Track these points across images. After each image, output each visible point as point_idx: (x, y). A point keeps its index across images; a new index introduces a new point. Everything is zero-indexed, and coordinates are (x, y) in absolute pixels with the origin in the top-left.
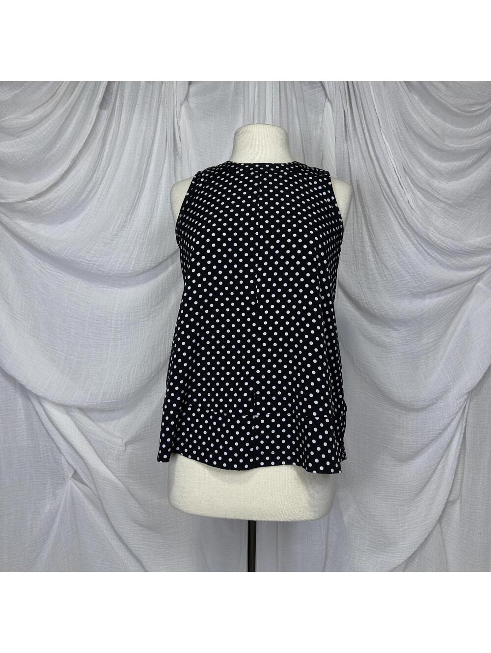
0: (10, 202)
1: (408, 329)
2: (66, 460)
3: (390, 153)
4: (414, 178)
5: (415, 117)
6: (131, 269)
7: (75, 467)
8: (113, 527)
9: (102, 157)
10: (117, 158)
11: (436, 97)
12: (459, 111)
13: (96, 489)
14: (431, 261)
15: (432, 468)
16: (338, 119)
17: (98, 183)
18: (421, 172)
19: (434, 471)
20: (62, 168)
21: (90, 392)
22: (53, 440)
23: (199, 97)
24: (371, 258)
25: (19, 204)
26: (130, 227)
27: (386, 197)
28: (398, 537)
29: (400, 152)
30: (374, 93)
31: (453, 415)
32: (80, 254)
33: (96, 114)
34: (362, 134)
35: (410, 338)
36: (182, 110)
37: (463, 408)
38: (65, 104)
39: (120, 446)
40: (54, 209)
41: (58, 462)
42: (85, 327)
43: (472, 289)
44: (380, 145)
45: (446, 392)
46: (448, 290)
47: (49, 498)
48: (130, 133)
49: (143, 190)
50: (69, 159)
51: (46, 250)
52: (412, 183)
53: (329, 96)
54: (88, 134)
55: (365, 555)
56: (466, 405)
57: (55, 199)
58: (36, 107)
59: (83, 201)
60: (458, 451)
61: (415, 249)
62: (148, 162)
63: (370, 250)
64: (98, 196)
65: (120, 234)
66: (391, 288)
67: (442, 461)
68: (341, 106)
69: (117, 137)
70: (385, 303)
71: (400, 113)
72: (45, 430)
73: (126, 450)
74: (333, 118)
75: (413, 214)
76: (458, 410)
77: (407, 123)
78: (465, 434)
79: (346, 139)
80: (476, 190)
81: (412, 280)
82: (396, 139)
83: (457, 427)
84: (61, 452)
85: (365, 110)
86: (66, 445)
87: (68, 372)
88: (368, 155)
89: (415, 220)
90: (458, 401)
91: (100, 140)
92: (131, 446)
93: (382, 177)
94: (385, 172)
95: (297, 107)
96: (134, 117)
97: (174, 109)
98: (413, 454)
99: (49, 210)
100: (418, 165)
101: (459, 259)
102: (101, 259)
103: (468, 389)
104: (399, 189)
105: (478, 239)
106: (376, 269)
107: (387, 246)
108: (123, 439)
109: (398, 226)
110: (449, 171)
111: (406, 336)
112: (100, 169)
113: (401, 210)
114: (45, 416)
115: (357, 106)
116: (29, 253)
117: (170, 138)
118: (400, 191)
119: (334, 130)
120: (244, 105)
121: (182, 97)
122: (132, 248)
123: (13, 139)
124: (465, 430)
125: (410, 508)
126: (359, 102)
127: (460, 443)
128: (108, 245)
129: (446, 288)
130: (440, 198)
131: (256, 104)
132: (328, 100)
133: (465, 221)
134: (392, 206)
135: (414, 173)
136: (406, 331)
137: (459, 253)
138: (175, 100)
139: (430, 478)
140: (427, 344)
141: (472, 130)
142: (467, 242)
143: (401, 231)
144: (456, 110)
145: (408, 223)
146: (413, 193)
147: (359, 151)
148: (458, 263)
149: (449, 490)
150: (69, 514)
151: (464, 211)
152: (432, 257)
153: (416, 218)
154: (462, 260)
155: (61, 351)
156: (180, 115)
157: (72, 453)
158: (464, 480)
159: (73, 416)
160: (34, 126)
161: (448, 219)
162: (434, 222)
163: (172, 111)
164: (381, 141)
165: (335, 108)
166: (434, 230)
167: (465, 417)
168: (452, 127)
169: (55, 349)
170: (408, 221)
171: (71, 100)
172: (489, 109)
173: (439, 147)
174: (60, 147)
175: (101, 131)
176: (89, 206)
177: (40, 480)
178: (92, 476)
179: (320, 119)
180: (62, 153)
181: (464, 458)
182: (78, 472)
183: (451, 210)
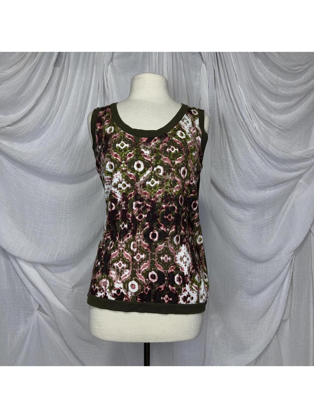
1: (256, 209)
2: (34, 298)
3: (244, 96)
4: (258, 112)
5: (259, 73)
6: (76, 172)
7: (39, 303)
8: (65, 342)
9: (56, 99)
10: (66, 99)
11: (273, 60)
12: (287, 70)
13: (54, 317)
14: (270, 166)
15: (273, 299)
16: (210, 74)
17: (54, 115)
18: (263, 109)
19: (273, 301)
20: (30, 105)
21: (49, 254)
22: (24, 284)
23: (120, 60)
24: (232, 164)
25: (2, 129)
26: (75, 144)
27: (241, 124)
28: (250, 344)
29: (250, 96)
30: (233, 58)
31: (285, 265)
32: (42, 162)
33: (52, 70)
34: (226, 84)
35: (256, 216)
36: (109, 68)
37: (291, 260)
38: (31, 63)
39: (70, 288)
40: (24, 132)
41: (28, 300)
42: (46, 210)
43: (296, 184)
44: (237, 91)
45: (280, 250)
46: (281, 185)
47: (23, 323)
48: (74, 83)
49: (84, 120)
50: (34, 99)
51: (19, 160)
52: (257, 116)
53: (204, 59)
54: (46, 83)
55: (230, 356)
56: (293, 259)
57: (25, 126)
58: (11, 65)
59: (44, 127)
60: (288, 288)
61: (259, 158)
62: (86, 101)
63: (231, 160)
64: (53, 123)
65: (68, 149)
66: (244, 183)
67: (278, 295)
68: (212, 66)
69: (66, 86)
70: (241, 193)
71: (250, 71)
72: (19, 278)
73: (73, 291)
74: (207, 74)
75: (258, 136)
76: (288, 262)
77: (254, 78)
78: (292, 277)
79: (215, 87)
80: (298, 120)
81: (258, 178)
82: (247, 87)
83: (287, 273)
84: (30, 293)
85: (228, 68)
86: (34, 288)
87: (34, 240)
88: (229, 97)
89: (260, 140)
90: (288, 256)
91: (54, 87)
92: (77, 288)
93: (239, 112)
94: (241, 109)
95: (184, 66)
96: (77, 72)
97: (103, 68)
98: (259, 290)
99: (21, 133)
100: (261, 105)
101: (288, 164)
102: (56, 165)
103: (294, 248)
104: (249, 120)
105: (300, 152)
106: (235, 171)
107: (242, 157)
108: (71, 284)
109: (249, 144)
110: (281, 108)
111: (254, 215)
112: (55, 106)
113: (251, 134)
114: (20, 269)
115: (222, 66)
116: (8, 161)
117: (101, 86)
118: (250, 121)
119: (207, 82)
120: (149, 65)
121: (109, 59)
122: (76, 158)
124: (292, 274)
125: (258, 325)
126: (224, 63)
127: (290, 283)
128: (60, 156)
129: (280, 184)
130: (276, 125)
131: (157, 64)
132: (204, 62)
133: (291, 140)
134: (245, 131)
135: (259, 109)
136: (254, 211)
137: (288, 161)
138: (104, 61)
139: (271, 306)
140: (267, 219)
141: (295, 82)
142: (293, 154)
143: (251, 146)
145: (255, 141)
146: (258, 122)
147: (224, 95)
148: (287, 168)
149: (283, 313)
150: (36, 334)
151: (291, 134)
152: (271, 164)
153: (260, 139)
154: (290, 165)
155: (29, 226)
156: (107, 71)
157: (37, 293)
158: (292, 307)
159: (38, 269)
160: (10, 78)
161: (280, 139)
162: (271, 141)
163: (102, 68)
164: (238, 89)
165: (208, 67)
166: (272, 146)
167: (292, 266)
168: (283, 80)
169: (26, 225)
170: (255, 140)
171: (35, 60)
172: (306, 69)
173: (275, 93)
174: (28, 92)
175: (55, 81)
176: (48, 131)
177: (16, 312)
178: (51, 309)
179: (199, 74)
180: (29, 95)
181: (292, 292)
182: (42, 306)
183: (282, 133)
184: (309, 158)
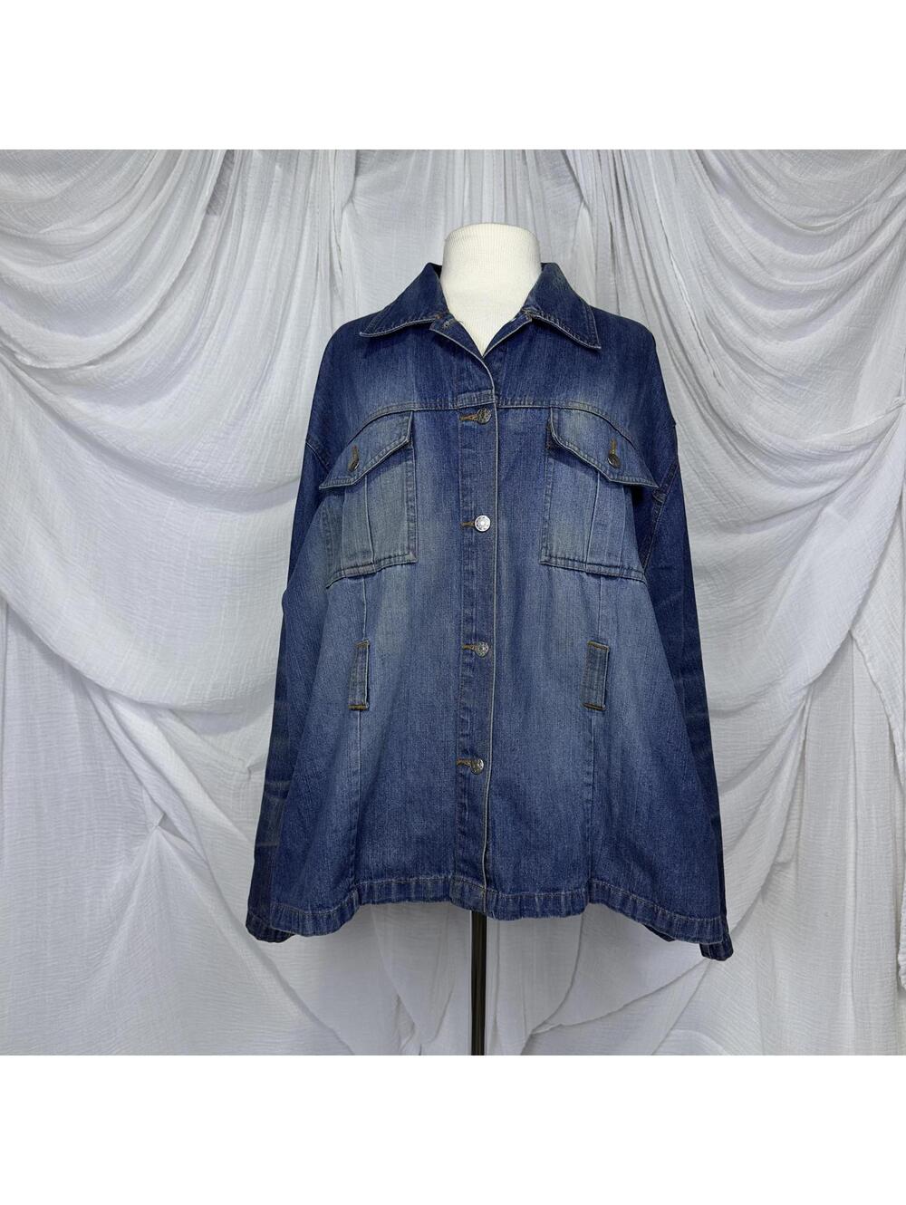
0: (58, 367)
1: (712, 582)
2: (149, 795)
3: (686, 294)
4: (722, 333)
5: (725, 233)
6: (259, 481)
7: (164, 809)
9: (211, 294)
10: (234, 296)
11: (761, 203)
12: (796, 228)
13: (202, 845)
14: (750, 472)
15: (751, 808)
16: (600, 237)
18: (735, 326)
19: (754, 814)
20: (144, 311)
21: (190, 684)
22: (127, 762)
23: (372, 197)
25: (72, 372)
26: (256, 411)
27: (678, 365)
29: (701, 293)
30: (659, 195)
31: (785, 722)
32: (175, 456)
33: (200, 222)
34: (641, 262)
36: (344, 218)
37: (799, 711)
38: (150, 205)
39: (241, 772)
40: (133, 377)
41: (136, 800)
43: (817, 518)
44: (669, 281)
45: (772, 685)
46: (777, 520)
47: (121, 860)
48: (257, 256)
49: (279, 349)
50: (156, 296)
51: (118, 449)
52: (719, 342)
53: (586, 198)
54: (187, 255)
56: (804, 707)
57: (133, 363)
58: (100, 210)
59: (179, 367)
60: (792, 781)
61: (723, 451)
62: (286, 302)
64: (202, 358)
65: (240, 423)
67: (766, 798)
68: (606, 216)
69: (235, 262)
71: (702, 228)
72: (113, 746)
73: (250, 778)
74: (593, 235)
76: (792, 713)
77: (712, 245)
78: (803, 754)
79: (614, 269)
80: (824, 355)
81: (718, 502)
82: (695, 271)
83: (790, 743)
84: (141, 783)
85: (646, 227)
86: (150, 771)
87: (153, 650)
88: (648, 296)
89: (724, 405)
90: (792, 700)
91: (207, 264)
92: (258, 772)
93: (672, 334)
94: (676, 326)
95: (534, 215)
96: (263, 228)
97: (330, 218)
99: (123, 381)
100: (730, 314)
101: (795, 468)
102: (208, 464)
103: (808, 679)
104: (698, 353)
105: (827, 436)
108: (243, 763)
109: (698, 414)
110: (781, 324)
112: (207, 315)
113: (702, 388)
114: (115, 723)
115: (632, 215)
116: (89, 453)
117: (325, 264)
118: (700, 357)
119: (593, 255)
120: (446, 211)
121: (344, 197)
122: (261, 445)
123: (61, 263)
124: (804, 747)
126: (635, 209)
127: (796, 768)
128: (220, 441)
129: (772, 517)
130: (766, 367)
131: (466, 209)
132: (585, 204)
134: (687, 382)
135: (725, 326)
136: (708, 586)
137: (796, 459)
138: (333, 201)
139: (748, 825)
140: (743, 607)
141: (818, 258)
142: (807, 441)
143: (702, 423)
144: (791, 225)
145: (710, 405)
146: (722, 360)
147: (634, 289)
148: (793, 476)
149: (778, 843)
150: (154, 886)
151: (804, 390)
152: (752, 465)
153: (726, 401)
154: (800, 470)
155: (141, 617)
156: (340, 226)
157: (160, 784)
159: (161, 723)
160: (98, 242)
161: (779, 403)
162: (755, 408)
163: (327, 220)
164: (670, 274)
165: (595, 218)
166: (754, 421)
167: (804, 726)
168: (787, 253)
169: (132, 613)
170: (713, 405)
171: (158, 198)
172: (845, 224)
173: (764, 285)
174: (140, 277)
175: (210, 252)
176: (188, 376)
177: (105, 831)
178: (194, 823)
179: (572, 236)
180: (143, 287)
181: (803, 793)
182: (170, 816)
183: (783, 388)
184: (848, 452)
